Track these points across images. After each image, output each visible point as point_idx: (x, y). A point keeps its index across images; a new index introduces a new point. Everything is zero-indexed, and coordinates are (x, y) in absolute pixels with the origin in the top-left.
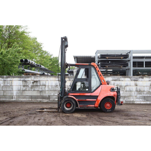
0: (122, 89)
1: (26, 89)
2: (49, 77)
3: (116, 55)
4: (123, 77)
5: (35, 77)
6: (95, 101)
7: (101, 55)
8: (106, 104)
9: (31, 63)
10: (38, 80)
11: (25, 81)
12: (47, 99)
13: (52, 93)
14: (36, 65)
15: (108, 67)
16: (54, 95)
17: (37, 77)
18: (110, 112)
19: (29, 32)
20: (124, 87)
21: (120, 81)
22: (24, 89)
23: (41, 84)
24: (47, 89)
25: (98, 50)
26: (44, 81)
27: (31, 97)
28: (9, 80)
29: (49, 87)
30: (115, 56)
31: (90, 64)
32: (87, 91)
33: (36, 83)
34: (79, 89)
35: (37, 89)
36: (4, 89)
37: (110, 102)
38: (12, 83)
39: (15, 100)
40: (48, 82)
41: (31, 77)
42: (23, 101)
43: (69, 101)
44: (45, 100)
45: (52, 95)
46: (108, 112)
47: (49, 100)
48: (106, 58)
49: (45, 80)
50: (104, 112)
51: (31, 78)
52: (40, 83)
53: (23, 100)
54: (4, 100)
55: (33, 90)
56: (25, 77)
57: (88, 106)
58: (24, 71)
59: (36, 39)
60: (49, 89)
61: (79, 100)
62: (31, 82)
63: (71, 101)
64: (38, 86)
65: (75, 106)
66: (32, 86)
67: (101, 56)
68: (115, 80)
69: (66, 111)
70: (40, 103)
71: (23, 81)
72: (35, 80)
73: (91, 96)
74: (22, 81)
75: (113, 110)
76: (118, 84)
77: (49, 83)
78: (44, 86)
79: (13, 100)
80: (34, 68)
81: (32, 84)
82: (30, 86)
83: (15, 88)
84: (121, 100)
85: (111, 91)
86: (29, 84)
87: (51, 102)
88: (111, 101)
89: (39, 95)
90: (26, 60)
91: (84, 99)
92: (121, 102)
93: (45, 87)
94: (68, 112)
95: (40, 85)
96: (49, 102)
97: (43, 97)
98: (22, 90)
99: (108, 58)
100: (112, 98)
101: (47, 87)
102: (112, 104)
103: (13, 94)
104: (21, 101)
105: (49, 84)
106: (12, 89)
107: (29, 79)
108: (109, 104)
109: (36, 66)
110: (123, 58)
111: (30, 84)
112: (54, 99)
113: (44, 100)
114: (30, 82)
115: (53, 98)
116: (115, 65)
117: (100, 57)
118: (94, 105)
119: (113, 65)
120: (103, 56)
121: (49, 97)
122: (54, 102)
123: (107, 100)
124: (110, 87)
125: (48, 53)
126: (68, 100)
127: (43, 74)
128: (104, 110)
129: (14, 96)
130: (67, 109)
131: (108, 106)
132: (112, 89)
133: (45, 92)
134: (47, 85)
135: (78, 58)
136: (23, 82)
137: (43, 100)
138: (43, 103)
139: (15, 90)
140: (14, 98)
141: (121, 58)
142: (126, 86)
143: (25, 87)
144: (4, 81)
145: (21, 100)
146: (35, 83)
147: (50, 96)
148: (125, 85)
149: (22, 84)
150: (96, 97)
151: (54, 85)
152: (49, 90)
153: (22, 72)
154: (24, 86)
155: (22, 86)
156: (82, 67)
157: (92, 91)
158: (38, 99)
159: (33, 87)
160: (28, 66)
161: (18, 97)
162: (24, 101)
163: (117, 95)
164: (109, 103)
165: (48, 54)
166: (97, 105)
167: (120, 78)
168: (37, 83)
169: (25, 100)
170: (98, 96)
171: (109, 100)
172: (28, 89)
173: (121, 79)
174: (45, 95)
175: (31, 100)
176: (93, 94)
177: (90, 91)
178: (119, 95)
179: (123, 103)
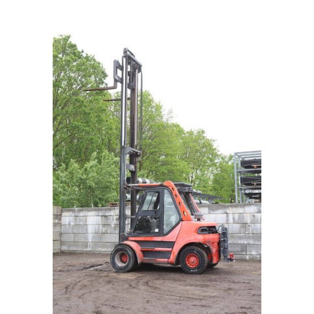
1: (107, 231)
6: (170, 252)
7: (241, 161)
8: (188, 258)
11: (105, 216)
15: (257, 185)
18: (195, 273)
22: (103, 231)
28: (82, 215)
31: (163, 184)
32: (157, 233)
36: (75, 231)
37: (195, 253)
38: (86, 220)
39: (90, 249)
41: (115, 209)
42: (102, 252)
43: (123, 251)
46: (193, 273)
48: (253, 167)
50: (186, 273)
53: (103, 250)
54: (75, 249)
55: (117, 232)
57: (158, 261)
61: (143, 250)
62: (115, 219)
63: (126, 251)
69: (118, 268)
71: (102, 216)
73: (164, 242)
75: (201, 269)
79: (88, 250)
82: (113, 226)
83: (91, 229)
85: (199, 232)
86: (111, 221)
88: (197, 251)
91: (150, 248)
92: (230, 255)
94: (121, 271)
98: (100, 232)
99: (257, 167)
103: (87, 238)
104: (99, 252)
106: (87, 230)
107: (112, 213)
111: (113, 223)
114: (113, 219)
118: (167, 260)
120: (246, 164)
123: (190, 250)
126: (121, 250)
128: (185, 268)
129: (89, 243)
130: (120, 264)
131: (193, 262)
132: (201, 229)
136: (102, 218)
139: (91, 232)
140: (90, 247)
143: (105, 227)
144: (75, 216)
145: (100, 249)
149: (100, 223)
150: (171, 244)
154: (104, 225)
155: (101, 226)
156: (149, 190)
157: (164, 233)
161: (95, 244)
162: (104, 252)
163: (218, 241)
164: (195, 256)
166: (173, 258)
169: (105, 250)
170: (175, 242)
171: (194, 250)
172: (110, 231)
176: (166, 238)
177: (161, 233)
178: (222, 241)
179: (234, 258)
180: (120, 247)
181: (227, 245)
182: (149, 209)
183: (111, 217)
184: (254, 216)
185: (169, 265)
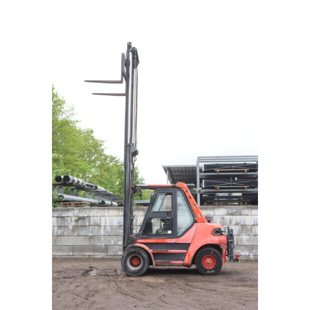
0: (247, 231)
1: (64, 232)
2: (107, 210)
3: (235, 165)
4: (248, 208)
5: (80, 210)
6: (184, 254)
7: (205, 165)
8: (204, 259)
9: (76, 182)
10: (85, 215)
11: (61, 217)
12: (102, 253)
13: (112, 241)
14: (87, 185)
15: (220, 188)
16: (115, 243)
17: (84, 210)
18: (212, 274)
19: (77, 121)
20: (249, 227)
21: (241, 215)
22: (59, 233)
23: (92, 223)
24: (102, 232)
25: (200, 157)
26: (97, 216)
27: (73, 248)
29: (105, 229)
30: (232, 168)
31: (175, 185)
32: (170, 234)
33: (82, 221)
34: (157, 231)
35: (83, 232)
37: (211, 254)
40: (105, 219)
41: (73, 209)
42: (56, 257)
43: (136, 253)
44: (99, 254)
45: (112, 244)
46: (209, 274)
47: (106, 254)
48: (216, 172)
49: (99, 215)
50: (202, 274)
51: (72, 211)
52: (89, 221)
53: (58, 254)
55: (75, 235)
56: (62, 210)
57: (173, 263)
58: (63, 197)
59: (92, 132)
60: (106, 232)
61: (155, 252)
62: (73, 220)
63: (140, 254)
64: (86, 226)
65: (146, 264)
66: (75, 228)
67: (205, 169)
68: (232, 214)
69: (129, 272)
70: (89, 259)
71: (59, 217)
72: (81, 215)
73: (178, 243)
74: (56, 217)
75: (217, 271)
76: (239, 222)
77: (106, 221)
78: (96, 227)
80: (82, 192)
81: (74, 223)
82: (71, 228)
84: (236, 251)
85: (214, 234)
86: (69, 223)
87: (110, 257)
88: (213, 252)
89: (87, 243)
90: (67, 178)
91: (163, 250)
92: (236, 256)
93: (99, 228)
94: (134, 275)
95: (90, 226)
96: (107, 257)
97: (95, 249)
98: (56, 234)
99: (220, 172)
100: (217, 247)
101: (102, 228)
102: (216, 259)
105: (106, 223)
107: (70, 214)
108: (211, 260)
109: (86, 187)
110: (248, 171)
111: (71, 224)
112: (116, 252)
113: (96, 254)
114: (71, 220)
115: (114, 250)
116: (233, 185)
117: (203, 170)
118: (182, 262)
119: (230, 185)
120: (209, 168)
121: (106, 249)
122: (115, 257)
123: (208, 251)
124: (212, 226)
125: (117, 159)
126: (134, 253)
127: (102, 204)
128: (202, 270)
130: (132, 268)
131: (209, 264)
132: (215, 230)
133: (99, 239)
134: (103, 224)
135: (173, 170)
136: (57, 219)
137: (94, 254)
138: (95, 260)
141: (244, 171)
142: (254, 225)
143: (61, 229)
145: (54, 254)
146: (80, 220)
147: (107, 245)
148: (252, 224)
149: (55, 224)
150: (186, 246)
151: (115, 225)
152: (107, 234)
153: (59, 200)
154: (60, 227)
155: (56, 228)
156: (160, 191)
157: (178, 235)
158: (85, 251)
159: (77, 228)
160: (71, 187)
162: (60, 257)
163: (226, 242)
164: (211, 258)
165: (116, 161)
166: (188, 260)
167: (243, 209)
168: (84, 222)
169: (61, 254)
170: (190, 244)
171: (210, 251)
172: (68, 234)
173: (244, 212)
174: (99, 244)
175: (71, 254)
176: (180, 241)
177: (174, 235)
178: (230, 242)
179: (239, 258)
180: (132, 250)
181: (234, 246)
182: (162, 210)
183: (69, 219)
184: (223, 218)
185: (183, 267)
